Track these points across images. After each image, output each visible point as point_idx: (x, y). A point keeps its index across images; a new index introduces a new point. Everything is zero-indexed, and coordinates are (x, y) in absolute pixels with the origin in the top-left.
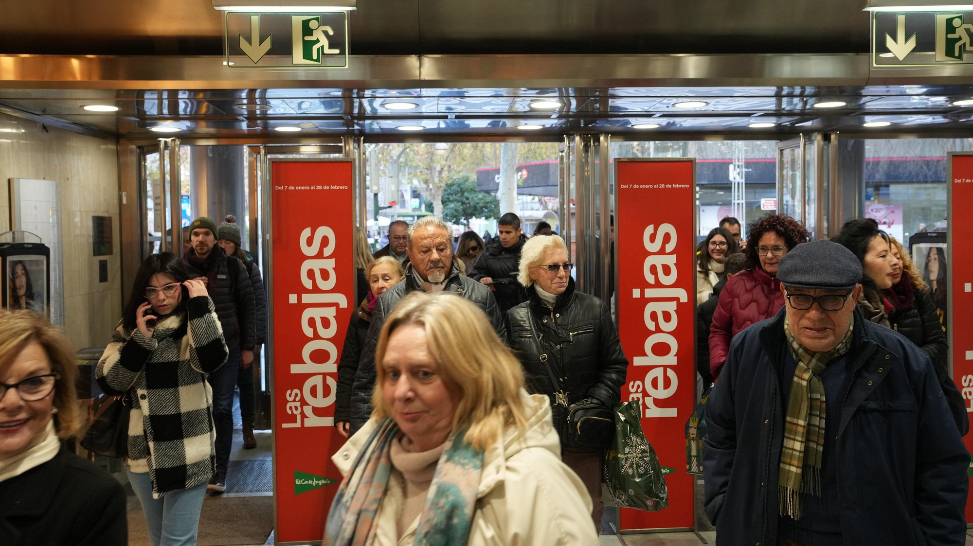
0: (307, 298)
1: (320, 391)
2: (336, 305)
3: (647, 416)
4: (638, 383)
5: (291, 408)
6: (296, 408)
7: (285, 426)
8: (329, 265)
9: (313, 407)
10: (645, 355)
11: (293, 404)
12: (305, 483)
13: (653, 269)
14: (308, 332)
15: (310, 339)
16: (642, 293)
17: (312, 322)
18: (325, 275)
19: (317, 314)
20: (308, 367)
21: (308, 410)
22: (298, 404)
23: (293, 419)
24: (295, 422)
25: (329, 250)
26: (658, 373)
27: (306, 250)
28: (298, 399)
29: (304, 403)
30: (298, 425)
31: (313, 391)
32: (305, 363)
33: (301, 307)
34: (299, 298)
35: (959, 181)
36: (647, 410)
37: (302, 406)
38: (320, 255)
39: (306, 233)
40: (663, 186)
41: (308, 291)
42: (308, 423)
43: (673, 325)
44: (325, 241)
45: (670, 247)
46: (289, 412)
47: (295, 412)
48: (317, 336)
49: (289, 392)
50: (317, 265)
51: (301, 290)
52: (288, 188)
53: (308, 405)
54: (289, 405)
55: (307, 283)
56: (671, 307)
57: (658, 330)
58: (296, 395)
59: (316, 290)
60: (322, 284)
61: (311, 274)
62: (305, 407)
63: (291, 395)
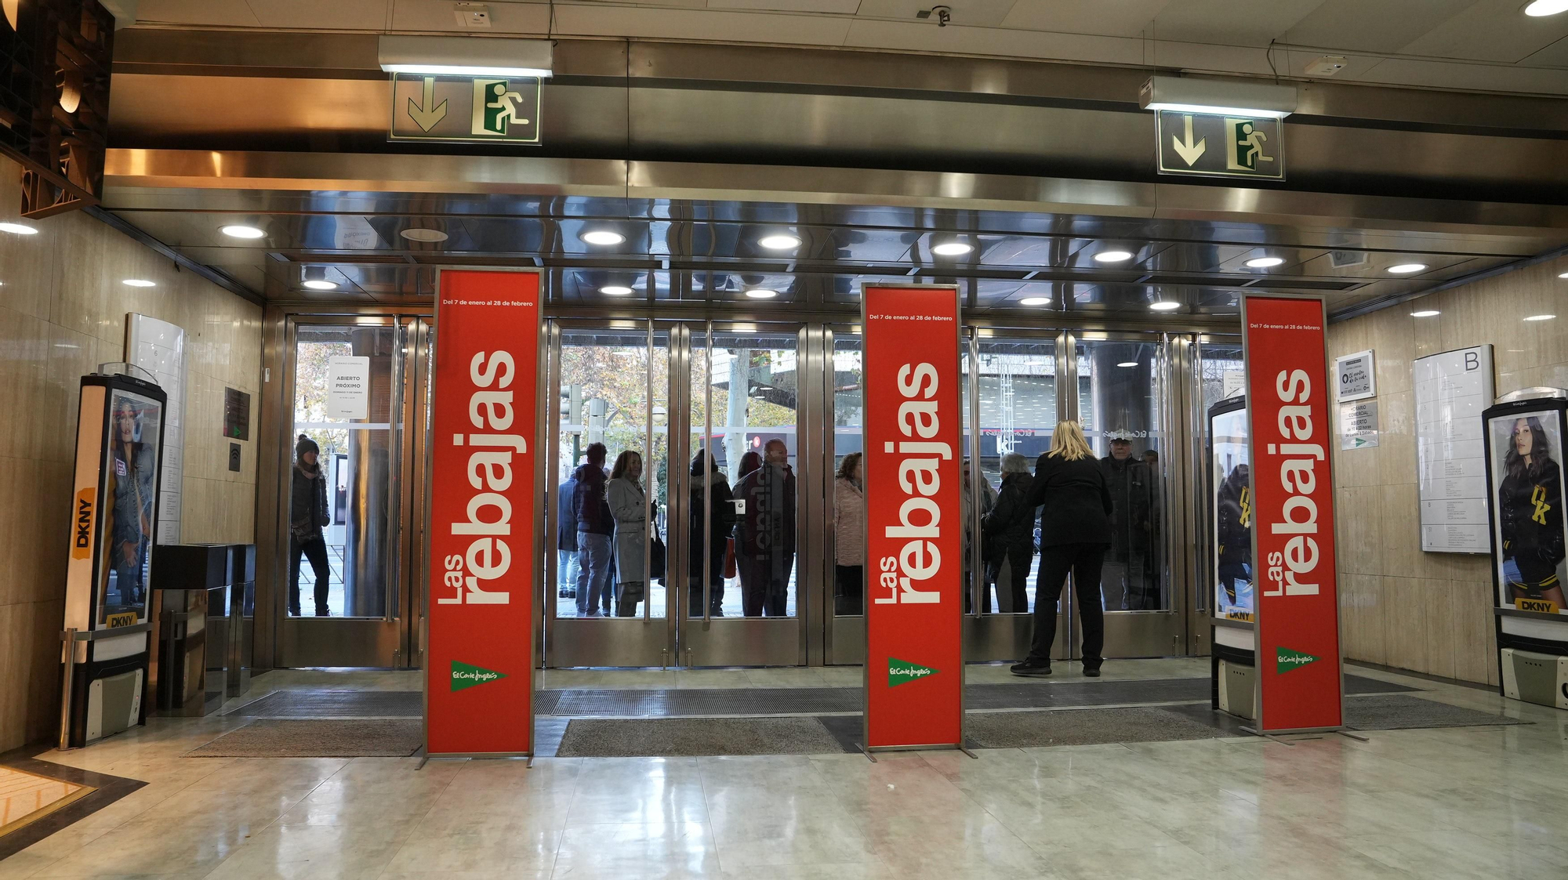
0: (475, 440)
1: (488, 558)
2: (513, 449)
3: (902, 602)
4: (892, 559)
5: (450, 579)
6: (457, 579)
7: (441, 601)
8: (506, 398)
9: (478, 578)
10: (901, 525)
11: (453, 574)
12: (464, 677)
13: (910, 418)
14: (476, 482)
15: (477, 492)
16: (897, 447)
17: (481, 470)
18: (500, 411)
19: (488, 459)
20: (475, 527)
21: (471, 582)
22: (460, 574)
23: (452, 593)
24: (455, 597)
25: (506, 381)
26: (916, 547)
27: (477, 379)
28: (459, 567)
29: (466, 572)
30: (458, 601)
31: (479, 558)
32: (470, 522)
33: (468, 450)
34: (466, 440)
35: (1256, 326)
36: (902, 594)
37: (464, 577)
38: (494, 387)
39: (479, 358)
40: (921, 318)
41: (478, 431)
42: (471, 599)
43: (934, 487)
44: (502, 369)
45: (930, 391)
46: (448, 584)
47: (455, 584)
48: (486, 489)
49: (448, 558)
50: (490, 399)
51: (469, 429)
52: (458, 302)
53: (472, 575)
54: (447, 575)
55: (477, 421)
56: (932, 465)
57: (916, 493)
58: (458, 562)
59: (488, 429)
60: (496, 423)
61: (482, 409)
62: (468, 579)
63: (451, 562)
